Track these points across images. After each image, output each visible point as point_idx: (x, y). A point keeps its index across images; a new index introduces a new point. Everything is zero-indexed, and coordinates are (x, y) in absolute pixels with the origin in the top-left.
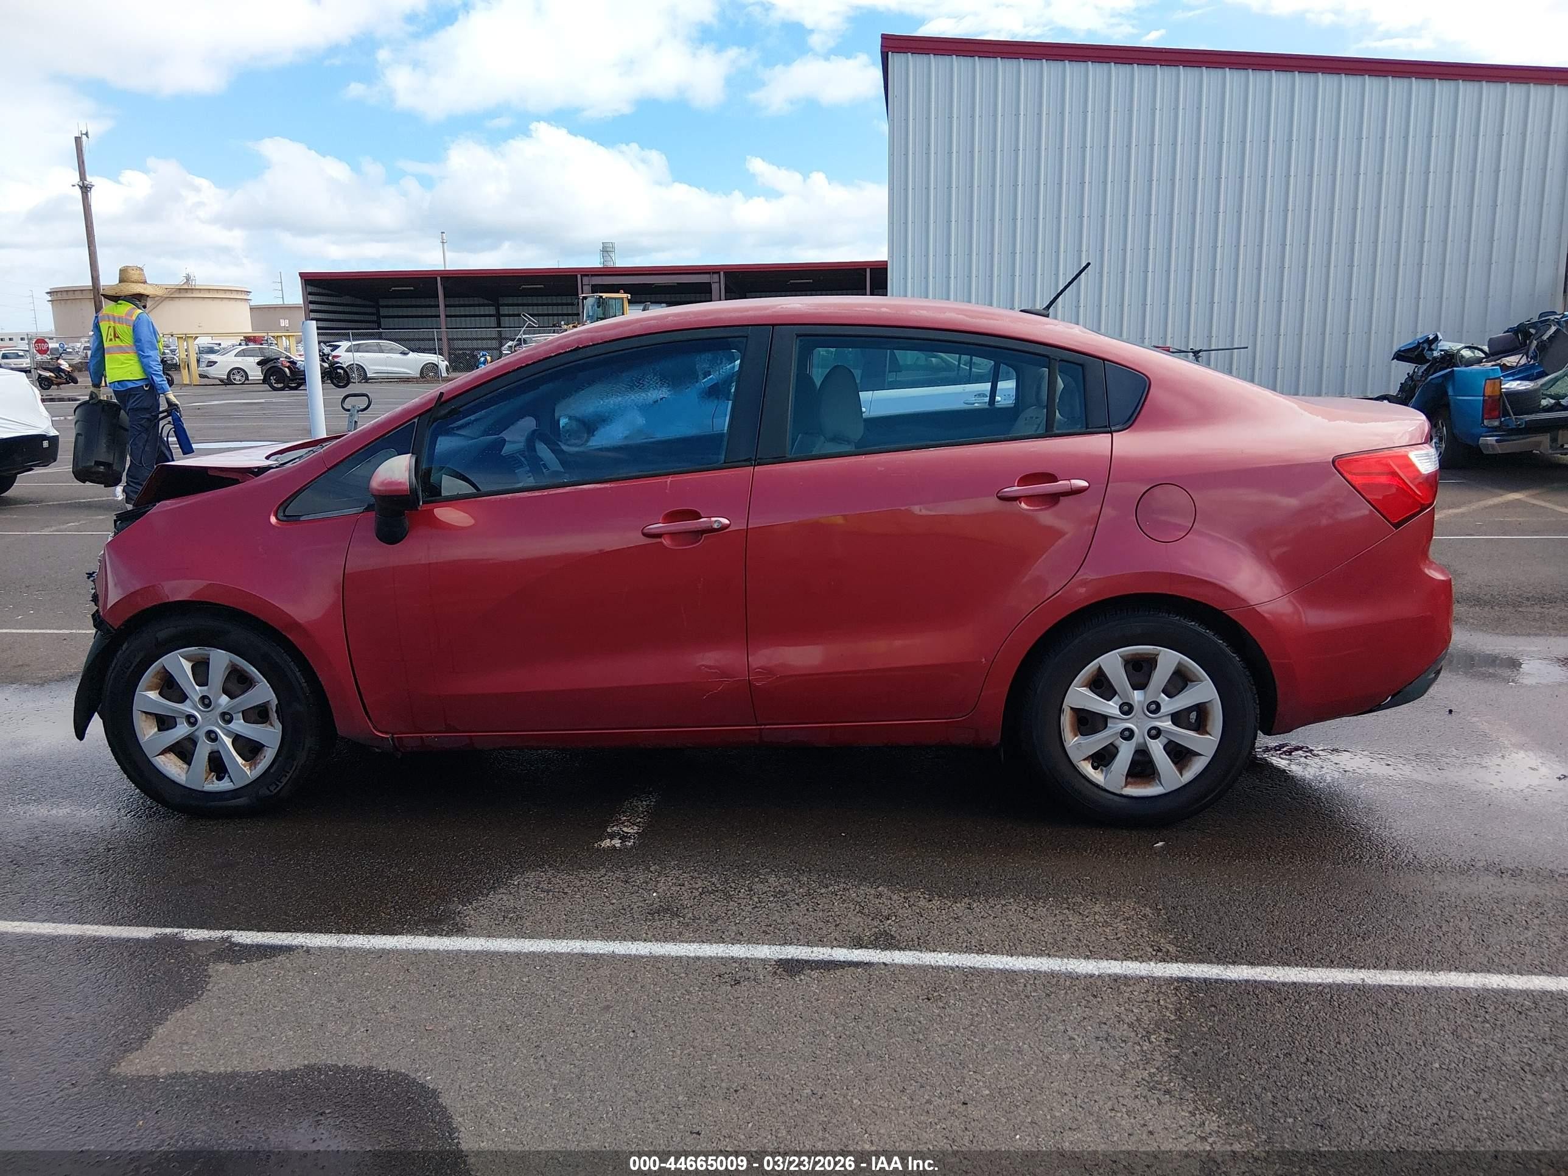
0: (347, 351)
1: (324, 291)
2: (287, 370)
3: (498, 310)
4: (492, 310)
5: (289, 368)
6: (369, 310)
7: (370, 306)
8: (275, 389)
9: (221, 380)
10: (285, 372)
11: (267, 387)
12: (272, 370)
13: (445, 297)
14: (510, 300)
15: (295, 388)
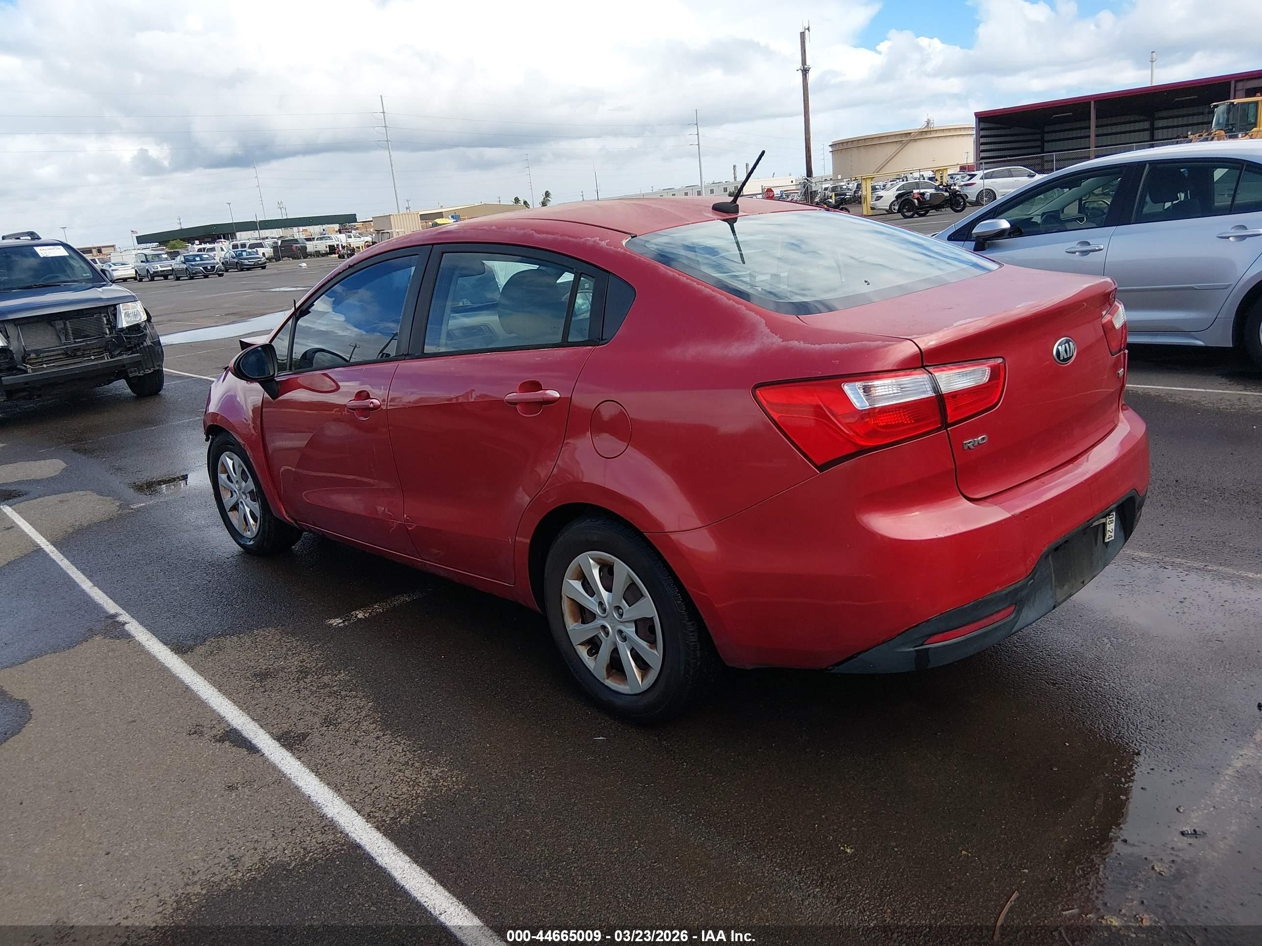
0: (982, 178)
1: (997, 126)
2: (916, 201)
3: (1152, 125)
4: (1147, 125)
5: (918, 199)
6: (1035, 137)
7: (1035, 134)
8: (906, 217)
9: (887, 211)
10: (914, 203)
11: (900, 216)
12: (906, 201)
13: (1097, 118)
14: (1165, 114)
15: (924, 215)
